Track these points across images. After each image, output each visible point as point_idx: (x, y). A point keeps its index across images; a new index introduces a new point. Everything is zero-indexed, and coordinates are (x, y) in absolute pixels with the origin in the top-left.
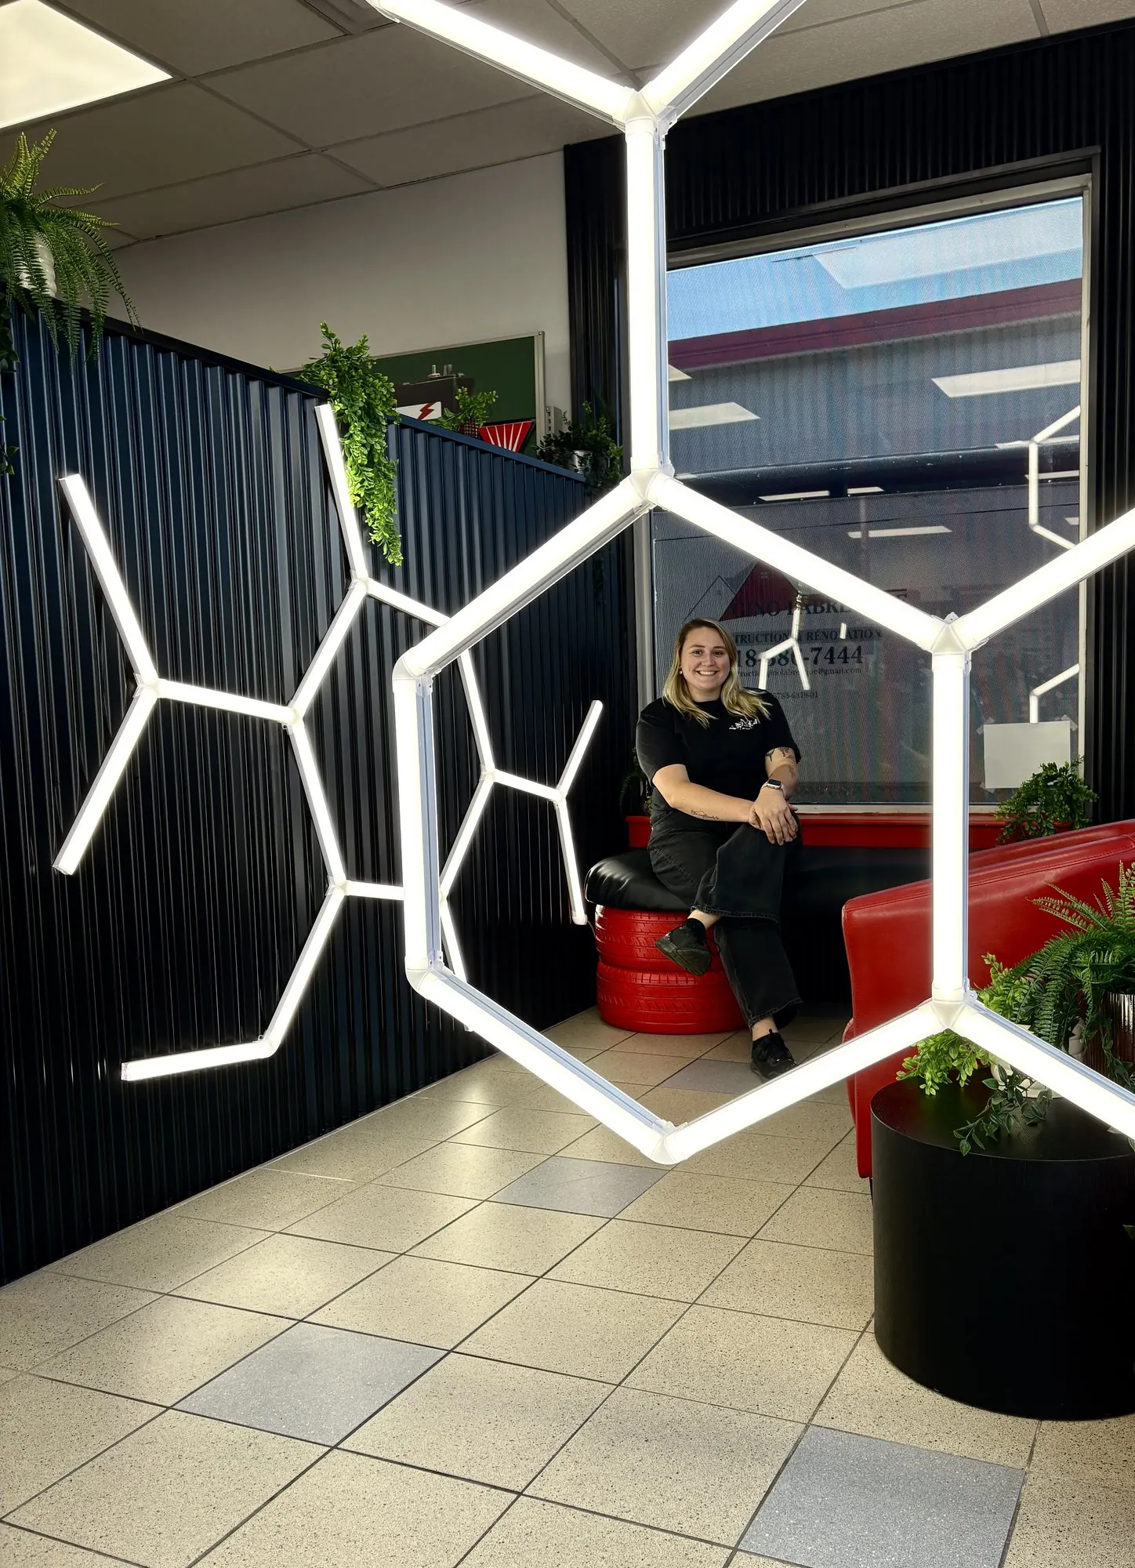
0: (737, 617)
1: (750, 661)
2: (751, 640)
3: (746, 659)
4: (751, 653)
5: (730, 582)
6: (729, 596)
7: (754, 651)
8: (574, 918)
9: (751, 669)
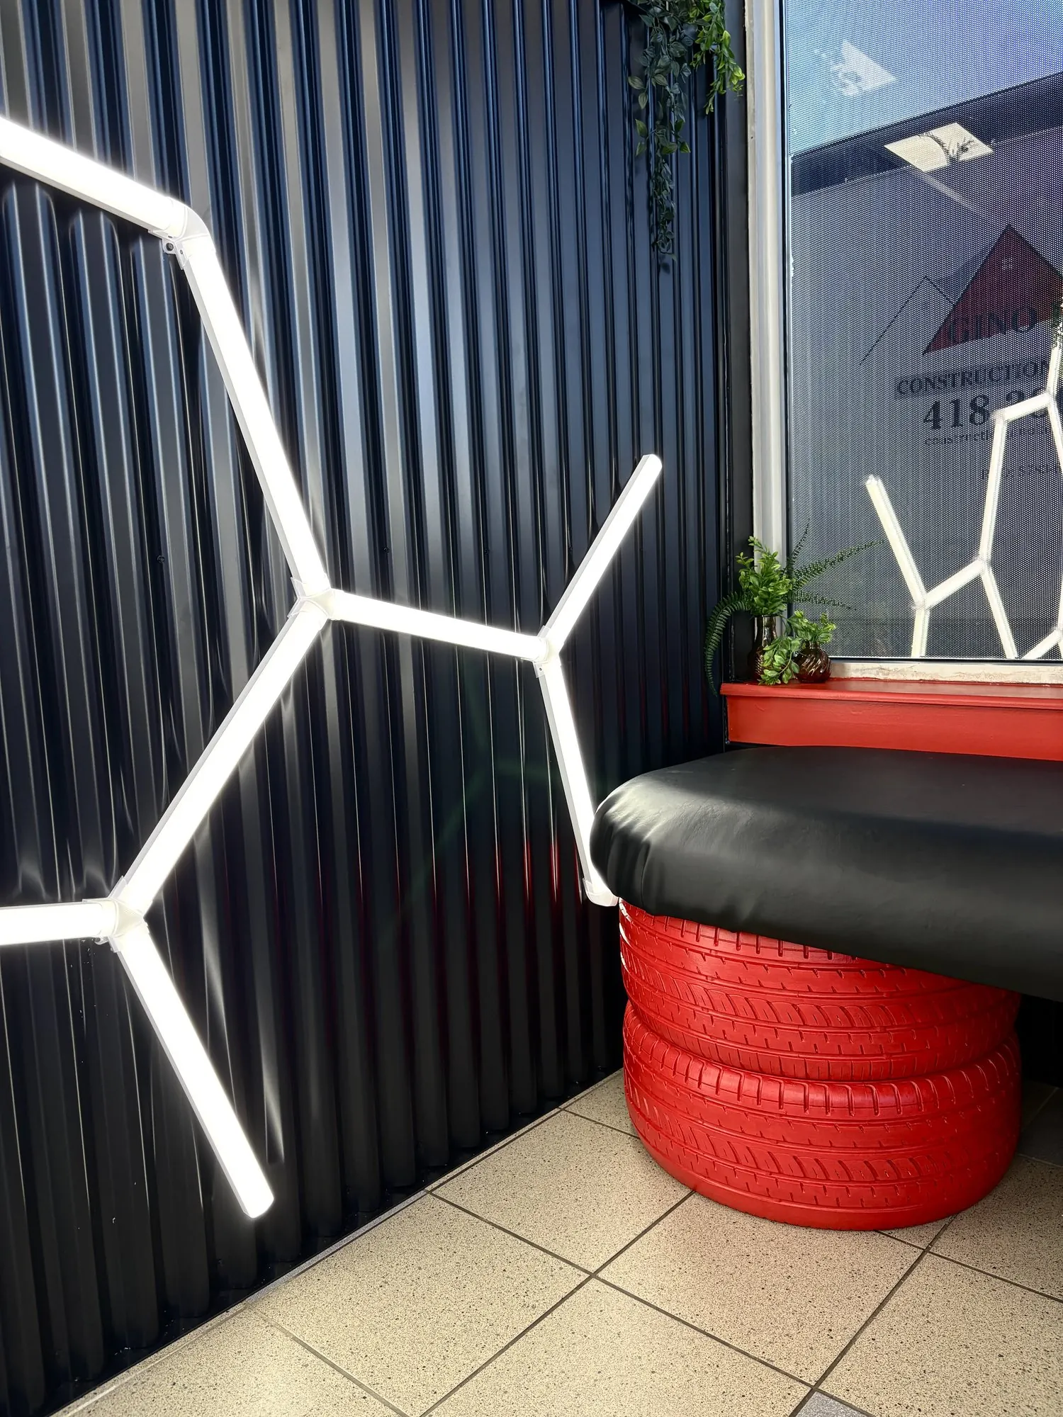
0: (956, 342)
1: (977, 415)
2: (981, 378)
3: (969, 411)
4: (980, 403)
5: (942, 284)
6: (942, 309)
7: (984, 397)
8: (588, 893)
9: (978, 429)
